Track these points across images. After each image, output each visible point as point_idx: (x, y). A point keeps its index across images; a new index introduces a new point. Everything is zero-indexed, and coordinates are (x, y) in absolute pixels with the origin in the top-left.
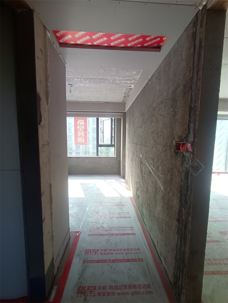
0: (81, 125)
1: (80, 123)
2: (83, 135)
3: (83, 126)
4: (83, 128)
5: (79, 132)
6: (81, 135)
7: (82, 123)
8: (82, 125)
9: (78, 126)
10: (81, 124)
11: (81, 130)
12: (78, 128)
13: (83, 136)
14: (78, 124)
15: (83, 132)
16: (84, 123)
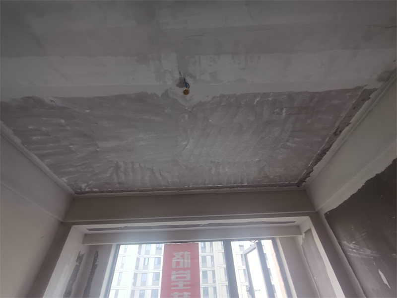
0: (181, 269)
3: (188, 272)
4: (188, 277)
5: (176, 295)
8: (184, 269)
9: (174, 272)
10: (181, 266)
12: (173, 277)
14: (174, 266)
15: (186, 294)
16: (189, 261)
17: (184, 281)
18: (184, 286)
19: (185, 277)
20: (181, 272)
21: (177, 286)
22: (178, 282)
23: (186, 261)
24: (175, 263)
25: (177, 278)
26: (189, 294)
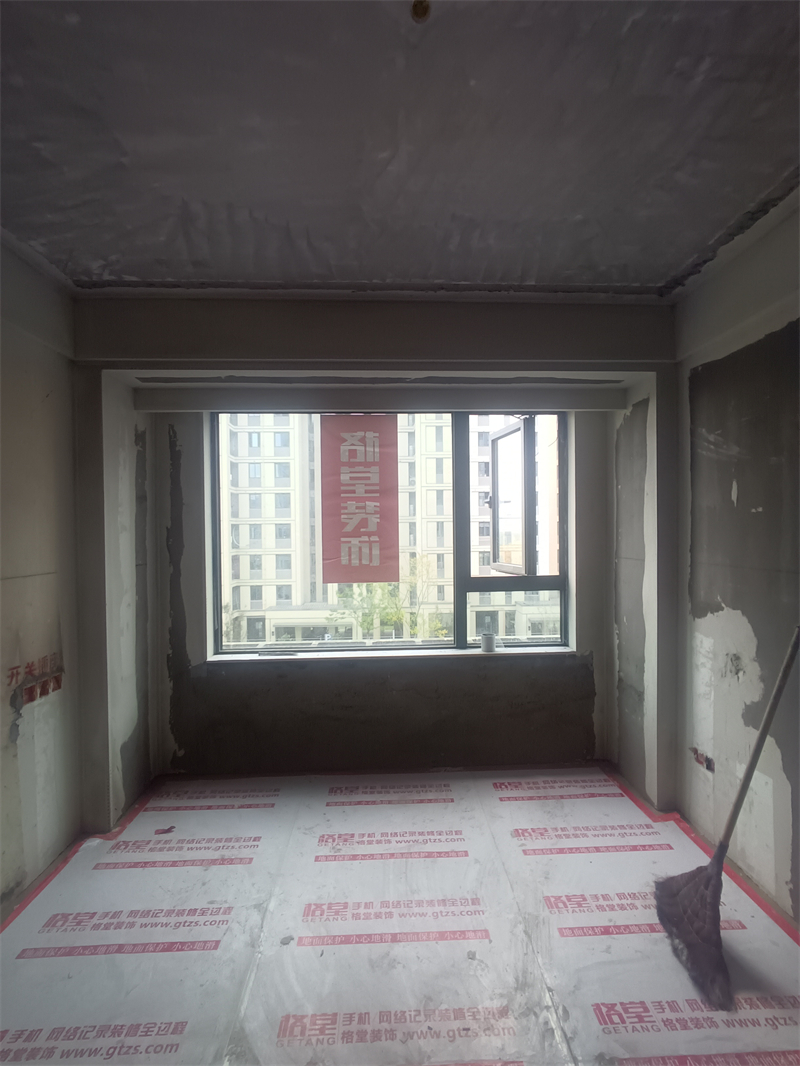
0: (360, 464)
1: (353, 453)
2: (374, 520)
3: (375, 469)
4: (375, 479)
5: (352, 505)
6: (364, 523)
7: (369, 449)
8: (367, 464)
9: (344, 469)
10: (360, 458)
11: (360, 490)
12: (345, 477)
13: (372, 527)
14: (344, 458)
15: (371, 505)
16: (377, 450)
17: (366, 485)
18: (366, 492)
19: (368, 478)
20: (361, 468)
21: (354, 492)
22: (354, 485)
23: (370, 449)
24: (347, 454)
25: (351, 478)
26: (378, 504)
